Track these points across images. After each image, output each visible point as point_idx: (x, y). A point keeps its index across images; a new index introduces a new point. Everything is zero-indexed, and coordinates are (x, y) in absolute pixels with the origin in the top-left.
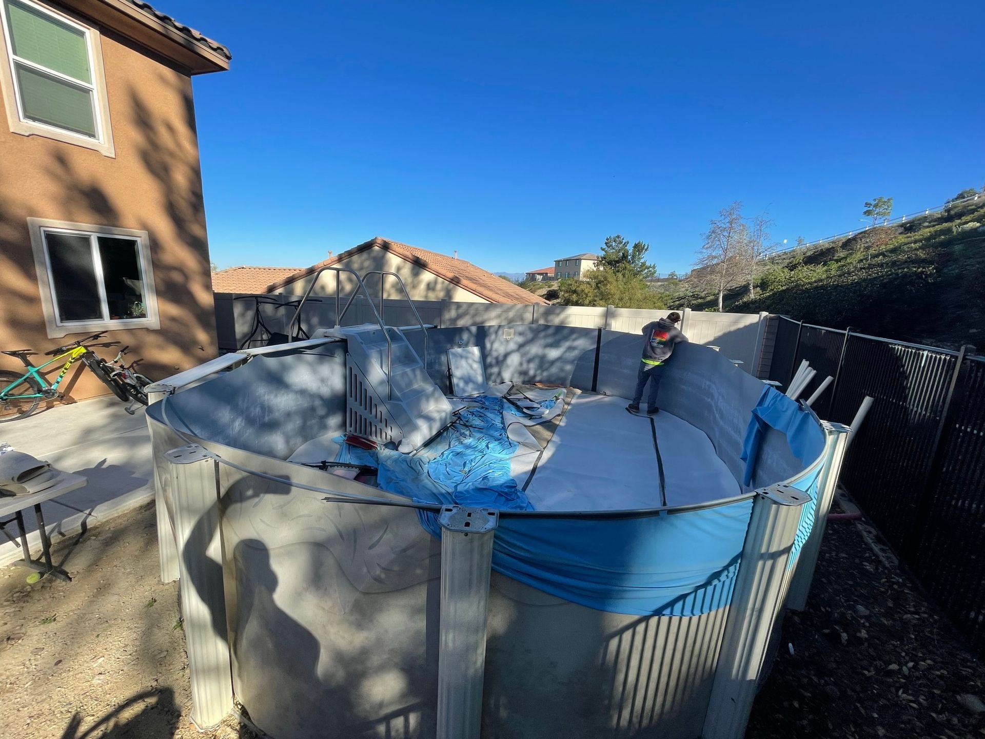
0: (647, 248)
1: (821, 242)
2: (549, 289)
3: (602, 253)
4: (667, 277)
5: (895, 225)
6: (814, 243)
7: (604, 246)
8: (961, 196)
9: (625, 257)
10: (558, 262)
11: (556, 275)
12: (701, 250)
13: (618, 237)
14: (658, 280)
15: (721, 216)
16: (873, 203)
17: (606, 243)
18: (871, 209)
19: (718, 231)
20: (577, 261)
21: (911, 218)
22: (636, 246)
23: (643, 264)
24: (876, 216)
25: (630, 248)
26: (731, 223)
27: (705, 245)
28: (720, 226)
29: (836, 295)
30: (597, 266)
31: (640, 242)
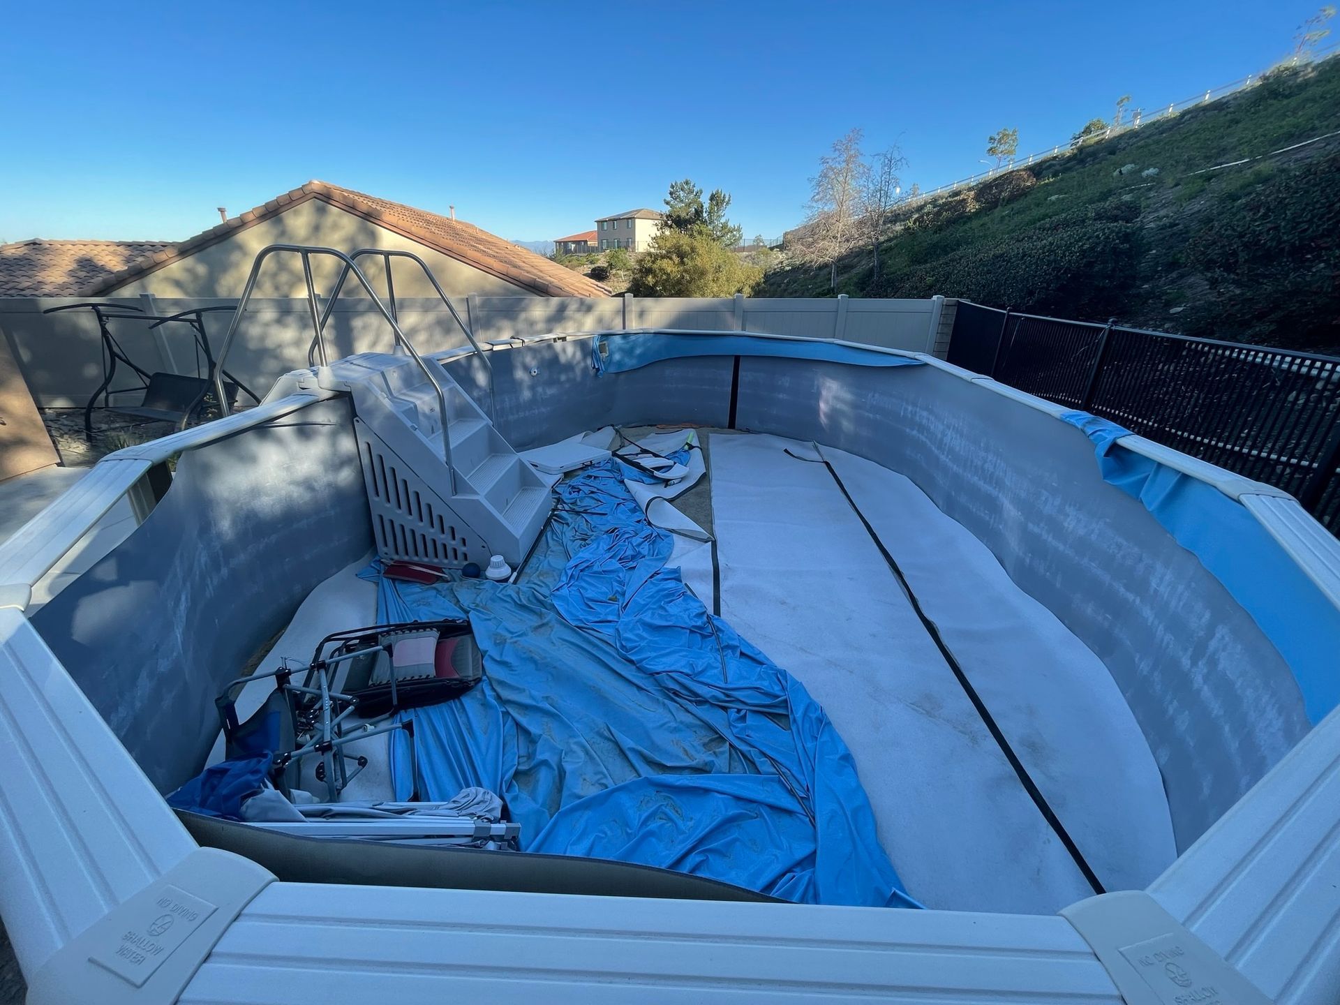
0: (729, 200)
1: (939, 191)
2: (593, 266)
3: (666, 209)
4: (752, 243)
5: (1022, 167)
6: (931, 193)
7: (669, 198)
8: (1088, 131)
9: (698, 213)
10: (600, 223)
11: (601, 242)
12: (809, 203)
13: (687, 183)
14: (743, 249)
15: (835, 150)
16: (997, 137)
17: (671, 193)
18: (995, 145)
19: (830, 174)
20: (627, 221)
21: (1039, 159)
22: (712, 198)
23: (724, 226)
24: (1000, 155)
25: (705, 200)
26: (847, 162)
27: (815, 196)
28: (833, 167)
29: (1025, 269)
30: (661, 228)
31: (718, 191)
